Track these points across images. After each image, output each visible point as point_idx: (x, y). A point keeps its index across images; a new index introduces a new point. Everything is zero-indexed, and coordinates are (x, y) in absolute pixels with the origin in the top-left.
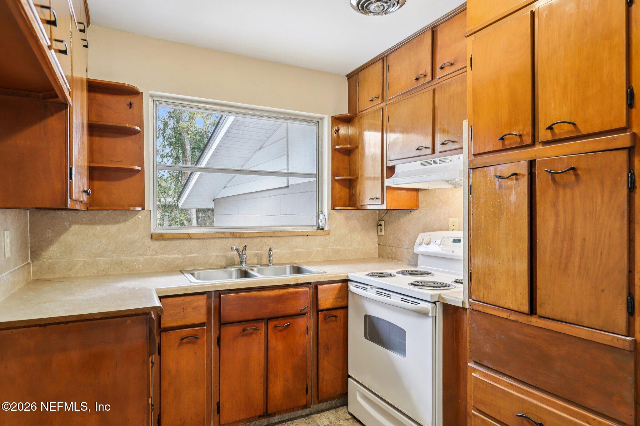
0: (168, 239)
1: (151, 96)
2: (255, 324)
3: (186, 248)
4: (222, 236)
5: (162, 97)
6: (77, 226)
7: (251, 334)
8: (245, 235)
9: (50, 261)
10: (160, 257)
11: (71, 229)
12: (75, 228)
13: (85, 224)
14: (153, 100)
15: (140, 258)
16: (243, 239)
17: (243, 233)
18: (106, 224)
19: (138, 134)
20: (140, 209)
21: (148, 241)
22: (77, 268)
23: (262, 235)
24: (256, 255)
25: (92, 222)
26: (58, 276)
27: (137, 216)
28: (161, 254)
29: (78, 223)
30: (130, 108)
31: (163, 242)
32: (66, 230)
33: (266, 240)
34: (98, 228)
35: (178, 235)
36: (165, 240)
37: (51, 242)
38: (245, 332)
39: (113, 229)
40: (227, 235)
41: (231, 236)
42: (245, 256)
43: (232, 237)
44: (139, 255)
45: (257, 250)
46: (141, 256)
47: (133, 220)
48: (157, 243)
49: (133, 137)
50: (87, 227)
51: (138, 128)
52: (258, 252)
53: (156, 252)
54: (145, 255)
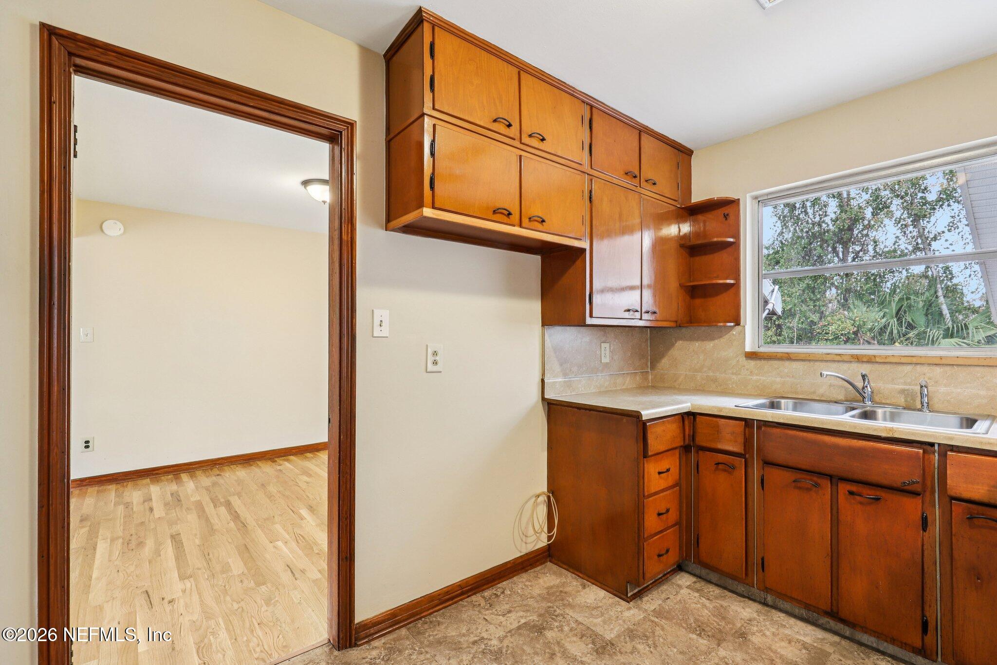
0: (765, 359)
1: (756, 198)
2: (815, 479)
3: (786, 371)
4: (838, 358)
5: (767, 194)
6: (681, 342)
7: (808, 490)
8: (878, 360)
9: (662, 371)
10: (755, 378)
11: (677, 344)
12: (679, 343)
13: (687, 340)
14: (759, 201)
15: (734, 377)
16: (877, 366)
17: (875, 356)
18: (703, 340)
19: (734, 245)
20: (732, 324)
21: (743, 359)
22: (680, 380)
23: (914, 360)
24: (902, 391)
25: (692, 339)
26: (666, 385)
27: (731, 332)
28: (757, 375)
29: (681, 339)
30: (726, 219)
31: (758, 362)
32: (673, 345)
33: (925, 369)
34: (697, 344)
35: (775, 354)
36: (760, 359)
37: (662, 356)
38: (799, 485)
39: (710, 345)
40: (845, 358)
41: (853, 360)
42: (869, 390)
43: (857, 362)
44: (733, 374)
45: (905, 383)
46: (736, 375)
47: (727, 336)
48: (752, 363)
49: (729, 249)
50: (688, 343)
51: (731, 240)
52: (907, 387)
53: (751, 372)
54: (739, 374)
